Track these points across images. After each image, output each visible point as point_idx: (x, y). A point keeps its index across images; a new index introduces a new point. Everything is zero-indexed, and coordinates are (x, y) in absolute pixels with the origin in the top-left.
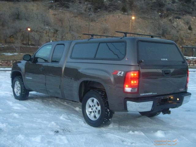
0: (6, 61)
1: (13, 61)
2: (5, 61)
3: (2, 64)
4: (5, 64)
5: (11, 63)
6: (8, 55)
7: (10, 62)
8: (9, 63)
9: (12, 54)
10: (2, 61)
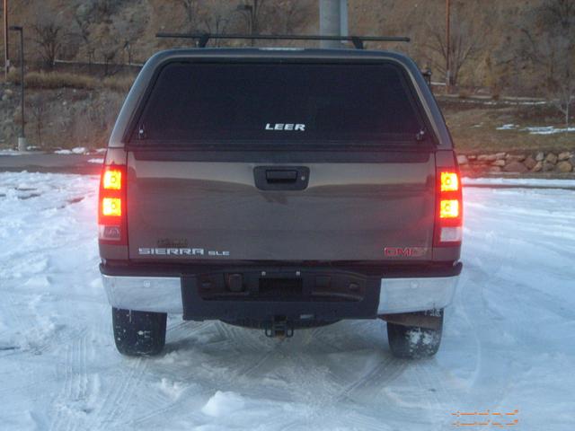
0: (522, 154)
1: (545, 156)
2: (518, 154)
3: (506, 164)
4: (515, 163)
5: (537, 162)
6: (542, 133)
7: (534, 157)
8: (530, 160)
9: (556, 130)
10: (507, 153)
